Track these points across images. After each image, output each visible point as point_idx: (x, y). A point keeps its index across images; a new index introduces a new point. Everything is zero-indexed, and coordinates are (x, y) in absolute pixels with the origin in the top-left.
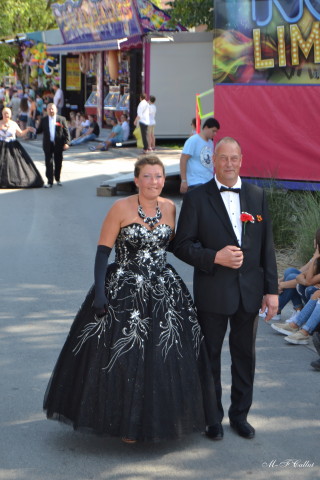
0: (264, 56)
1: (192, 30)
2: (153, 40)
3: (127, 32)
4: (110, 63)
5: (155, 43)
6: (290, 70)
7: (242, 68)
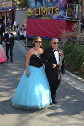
0: (36, 13)
1: (24, 8)
2: (16, 10)
3: (11, 8)
4: (8, 14)
5: (17, 10)
6: (41, 16)
7: (32, 15)
